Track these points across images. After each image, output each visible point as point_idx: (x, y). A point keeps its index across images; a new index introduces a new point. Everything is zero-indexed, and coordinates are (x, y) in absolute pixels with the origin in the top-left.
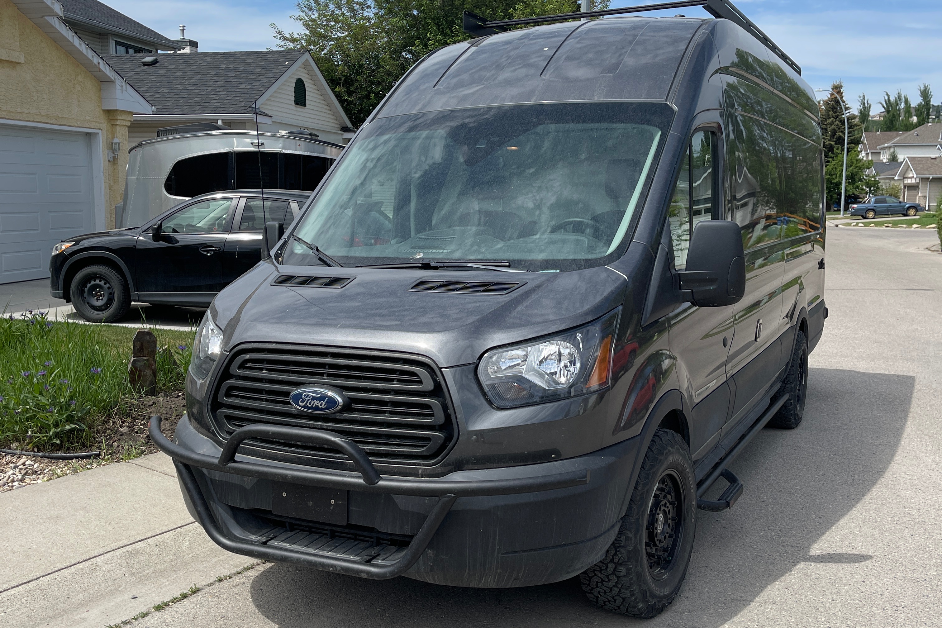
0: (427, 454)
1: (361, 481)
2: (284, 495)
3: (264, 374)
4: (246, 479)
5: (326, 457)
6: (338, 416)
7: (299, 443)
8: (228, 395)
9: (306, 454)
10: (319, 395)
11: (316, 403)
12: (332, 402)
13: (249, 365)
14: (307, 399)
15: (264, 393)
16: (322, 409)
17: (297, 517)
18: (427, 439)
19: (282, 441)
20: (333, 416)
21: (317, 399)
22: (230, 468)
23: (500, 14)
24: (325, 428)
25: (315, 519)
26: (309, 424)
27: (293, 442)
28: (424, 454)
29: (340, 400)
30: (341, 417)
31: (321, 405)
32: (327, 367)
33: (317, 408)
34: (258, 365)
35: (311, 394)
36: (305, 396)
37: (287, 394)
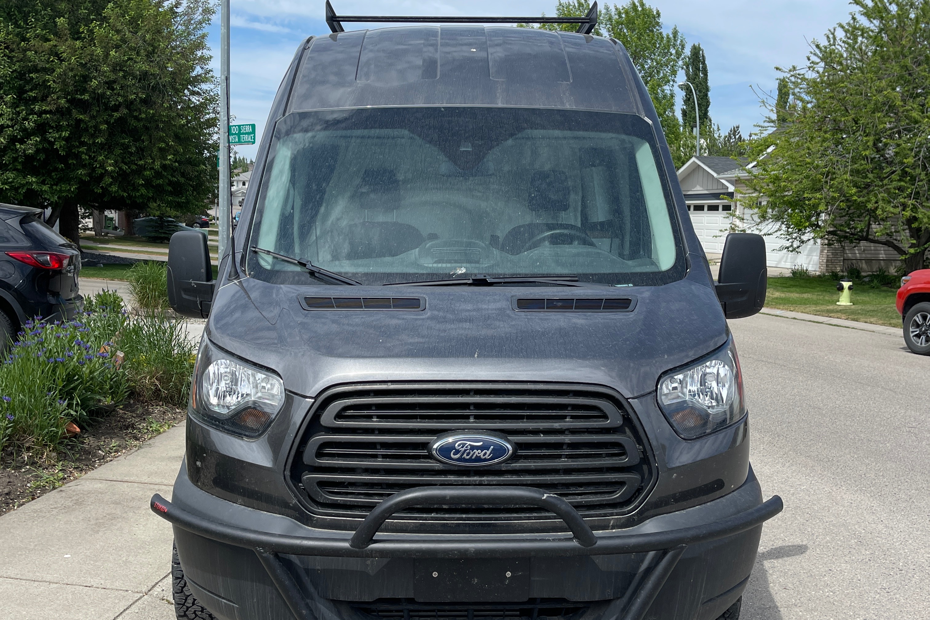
0: (621, 500)
1: (575, 543)
2: (435, 574)
3: (375, 423)
4: (369, 562)
5: (485, 519)
6: (504, 467)
7: (445, 507)
8: (320, 454)
9: (453, 520)
10: (481, 443)
11: (477, 452)
12: (499, 451)
13: (350, 412)
14: (463, 449)
15: (378, 447)
16: (485, 460)
17: (455, 600)
18: (622, 484)
19: (419, 506)
20: (497, 468)
21: (477, 448)
22: (372, 550)
23: (84, 11)
24: (486, 483)
25: (482, 600)
26: (462, 481)
27: (435, 506)
28: (618, 501)
29: (509, 446)
30: (509, 468)
31: (485, 454)
32: (472, 408)
33: (478, 459)
34: (365, 412)
35: (469, 443)
36: (458, 446)
37: (425, 445)
